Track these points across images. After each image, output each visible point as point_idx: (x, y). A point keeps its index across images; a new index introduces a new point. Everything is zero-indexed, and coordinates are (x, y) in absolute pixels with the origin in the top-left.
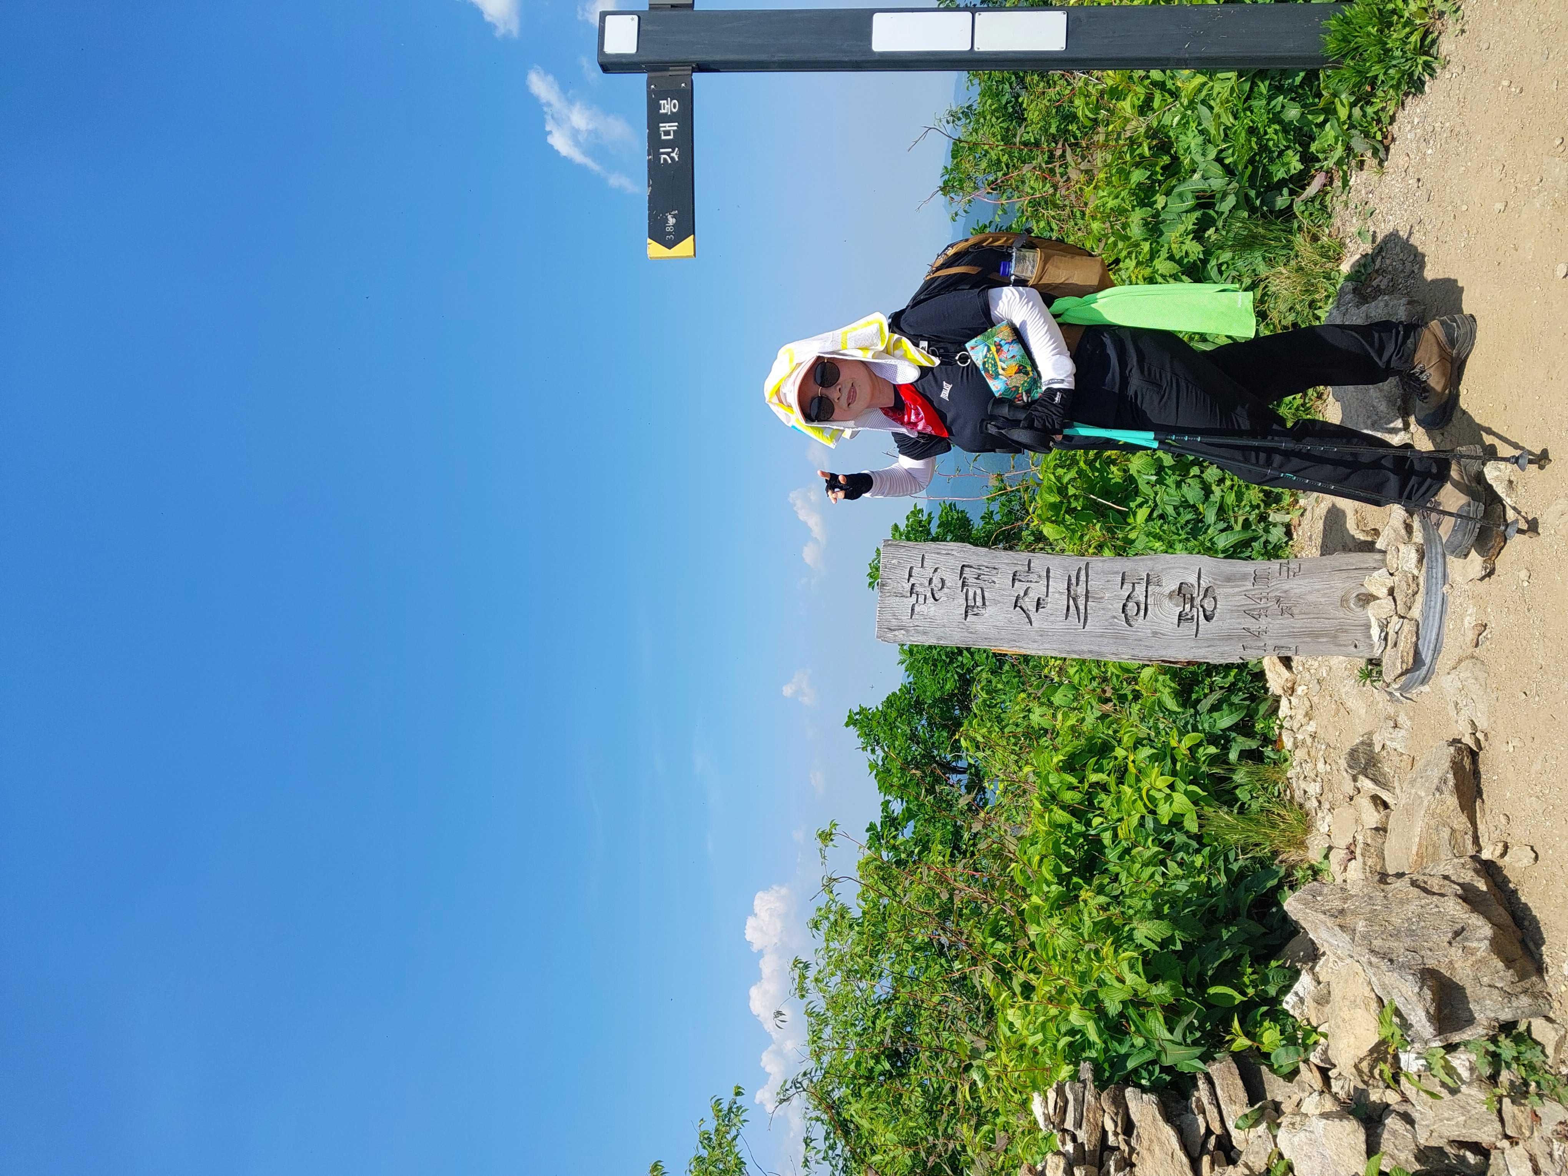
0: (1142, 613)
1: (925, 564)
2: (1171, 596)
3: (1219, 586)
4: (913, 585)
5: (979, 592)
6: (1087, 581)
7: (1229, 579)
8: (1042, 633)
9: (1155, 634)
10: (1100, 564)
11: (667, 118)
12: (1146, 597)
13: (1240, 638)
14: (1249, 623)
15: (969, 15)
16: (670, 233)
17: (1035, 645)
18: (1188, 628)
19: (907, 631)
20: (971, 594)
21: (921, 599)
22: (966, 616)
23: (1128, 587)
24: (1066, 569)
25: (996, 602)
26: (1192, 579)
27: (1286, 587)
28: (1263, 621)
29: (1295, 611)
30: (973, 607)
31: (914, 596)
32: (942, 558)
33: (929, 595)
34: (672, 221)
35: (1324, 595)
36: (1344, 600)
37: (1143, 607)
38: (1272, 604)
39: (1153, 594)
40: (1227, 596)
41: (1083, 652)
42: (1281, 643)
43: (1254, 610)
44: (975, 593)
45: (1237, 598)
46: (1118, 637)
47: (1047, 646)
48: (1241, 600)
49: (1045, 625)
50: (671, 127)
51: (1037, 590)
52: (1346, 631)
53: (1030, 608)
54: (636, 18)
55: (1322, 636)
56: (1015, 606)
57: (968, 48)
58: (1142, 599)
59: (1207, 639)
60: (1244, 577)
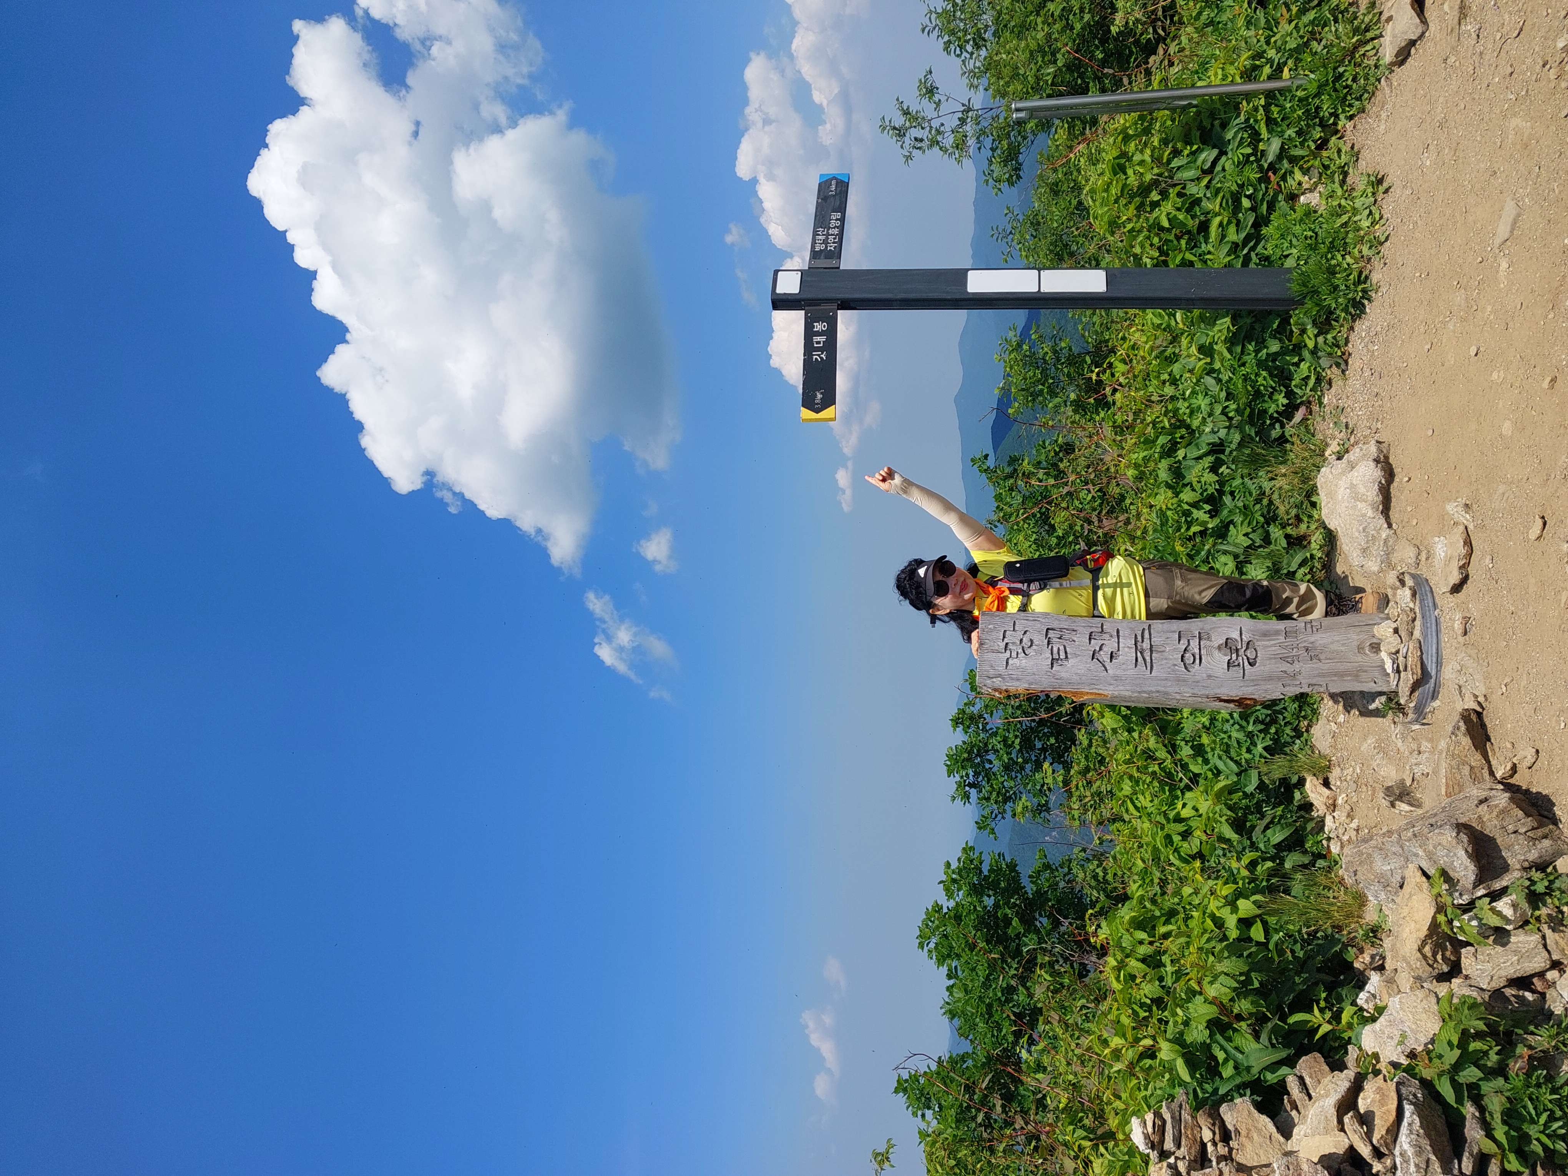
0: (1197, 661)
1: (1016, 628)
2: (1219, 648)
3: (1258, 640)
4: (1007, 644)
5: (1062, 648)
6: (1150, 639)
7: (1265, 634)
8: (1116, 678)
9: (1209, 677)
10: (1160, 626)
11: (819, 334)
12: (1200, 649)
13: (1279, 679)
14: (1285, 667)
15: (1036, 272)
16: (817, 404)
17: (1111, 688)
18: (1237, 672)
19: (1003, 678)
20: (1055, 650)
21: (1014, 654)
22: (1052, 667)
23: (1184, 642)
24: (1132, 629)
25: (1076, 656)
26: (1235, 635)
27: (1312, 639)
28: (1297, 666)
29: (1322, 657)
30: (1058, 660)
31: (1008, 652)
32: (1030, 623)
33: (1020, 651)
34: (819, 396)
35: (1343, 645)
36: (1360, 649)
37: (1197, 657)
38: (1302, 652)
39: (1205, 647)
40: (1265, 647)
41: (1152, 692)
42: (1314, 681)
43: (1288, 657)
44: (1059, 649)
45: (1274, 648)
46: (1179, 680)
47: (1121, 688)
48: (1276, 650)
49: (1118, 672)
50: (822, 339)
51: (1110, 646)
52: (1366, 671)
53: (1105, 659)
54: (800, 273)
55: (1346, 675)
56: (1093, 658)
57: (1037, 290)
58: (1197, 651)
59: (1253, 680)
60: (1277, 633)
